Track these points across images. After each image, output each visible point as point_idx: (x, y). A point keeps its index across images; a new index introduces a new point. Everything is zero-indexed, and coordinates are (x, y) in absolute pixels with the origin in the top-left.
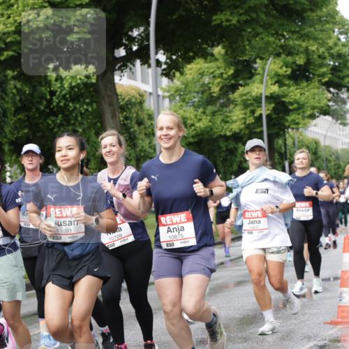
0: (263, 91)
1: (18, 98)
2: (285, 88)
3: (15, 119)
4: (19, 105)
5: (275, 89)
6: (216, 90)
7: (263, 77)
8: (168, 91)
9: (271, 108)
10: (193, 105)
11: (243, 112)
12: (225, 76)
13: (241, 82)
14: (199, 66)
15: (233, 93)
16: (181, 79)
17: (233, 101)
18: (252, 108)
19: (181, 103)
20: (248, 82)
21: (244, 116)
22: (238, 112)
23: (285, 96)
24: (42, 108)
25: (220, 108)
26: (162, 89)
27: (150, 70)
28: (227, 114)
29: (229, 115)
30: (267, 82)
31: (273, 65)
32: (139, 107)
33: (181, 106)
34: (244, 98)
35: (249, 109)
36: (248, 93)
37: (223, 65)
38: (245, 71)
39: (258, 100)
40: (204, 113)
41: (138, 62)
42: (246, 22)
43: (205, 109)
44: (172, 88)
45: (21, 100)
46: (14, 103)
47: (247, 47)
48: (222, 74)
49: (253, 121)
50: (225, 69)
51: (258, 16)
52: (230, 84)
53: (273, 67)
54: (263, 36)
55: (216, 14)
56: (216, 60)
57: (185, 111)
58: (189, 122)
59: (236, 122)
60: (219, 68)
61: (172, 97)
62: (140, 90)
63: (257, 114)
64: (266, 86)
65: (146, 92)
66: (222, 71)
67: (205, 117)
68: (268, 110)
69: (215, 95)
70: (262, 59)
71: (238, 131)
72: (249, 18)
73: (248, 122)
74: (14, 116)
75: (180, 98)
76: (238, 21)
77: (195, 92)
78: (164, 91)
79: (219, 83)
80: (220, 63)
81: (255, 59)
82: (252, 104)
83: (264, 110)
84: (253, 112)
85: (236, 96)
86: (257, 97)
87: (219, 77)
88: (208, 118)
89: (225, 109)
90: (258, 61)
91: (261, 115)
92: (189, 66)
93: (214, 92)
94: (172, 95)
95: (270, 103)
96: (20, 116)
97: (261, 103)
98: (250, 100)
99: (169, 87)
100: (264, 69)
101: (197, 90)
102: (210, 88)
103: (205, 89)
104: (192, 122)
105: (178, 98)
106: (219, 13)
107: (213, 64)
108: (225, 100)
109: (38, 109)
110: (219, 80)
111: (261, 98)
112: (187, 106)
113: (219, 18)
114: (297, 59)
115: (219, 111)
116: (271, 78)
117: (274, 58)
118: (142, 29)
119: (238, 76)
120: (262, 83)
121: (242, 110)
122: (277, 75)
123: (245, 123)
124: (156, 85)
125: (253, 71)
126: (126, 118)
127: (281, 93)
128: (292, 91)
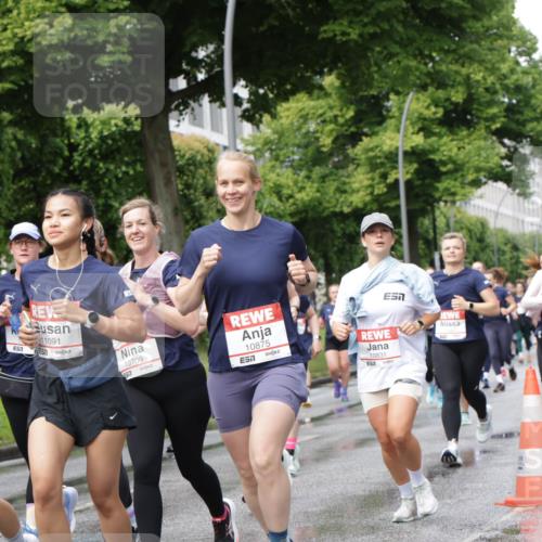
0: (399, 144)
1: (19, 155)
2: (434, 139)
3: (15, 187)
4: (21, 166)
5: (419, 140)
6: (326, 141)
7: (400, 123)
8: (253, 144)
9: (412, 171)
10: (292, 166)
11: (369, 176)
12: (341, 120)
13: (366, 130)
14: (300, 105)
15: (354, 146)
16: (273, 126)
17: (354, 159)
18: (382, 170)
19: (273, 163)
20: (376, 129)
21: (370, 182)
22: (361, 177)
23: (434, 151)
24: (57, 170)
25: (334, 170)
26: (243, 140)
27: (224, 110)
28: (343, 179)
29: (347, 180)
30: (406, 129)
31: (415, 104)
32: (207, 169)
33: (273, 167)
34: (371, 154)
35: (378, 171)
36: (377, 147)
37: (337, 103)
38: (372, 113)
39: (391, 157)
40: (308, 177)
41: (206, 99)
42: (373, 36)
43: (311, 171)
44: (260, 138)
45: (23, 158)
46: (13, 161)
47: (376, 76)
48: (336, 117)
49: (385, 190)
50: (341, 110)
51: (392, 26)
52: (348, 133)
53: (415, 106)
54: (400, 58)
55: (327, 24)
56: (327, 95)
57: (278, 175)
58: (286, 192)
59: (358, 191)
60: (331, 108)
61: (258, 153)
62: (208, 142)
63: (390, 180)
64: (405, 136)
65: (217, 145)
66: (336, 112)
67: (310, 184)
68: (407, 173)
69: (325, 149)
70: (398, 93)
71: (360, 205)
72: (378, 30)
73: (376, 192)
74: (13, 183)
75: (271, 154)
76: (361, 35)
77: (294, 145)
78: (247, 143)
79: (332, 131)
80: (334, 100)
81: (388, 94)
82: (382, 164)
83: (402, 173)
84: (384, 176)
85: (357, 151)
86: (391, 153)
87: (331, 122)
88: (316, 185)
89: (341, 172)
90: (392, 96)
91: (397, 181)
92: (285, 105)
93: (324, 146)
94: (258, 150)
95: (411, 163)
96: (23, 183)
97: (397, 162)
98: (379, 157)
99: (254, 137)
100: (401, 109)
101: (297, 141)
102: (317, 139)
103: (310, 141)
104: (289, 192)
105: (267, 155)
106: (331, 22)
107: (322, 102)
108: (341, 157)
109: (50, 173)
110: (331, 126)
111: (397, 155)
112: (282, 167)
113: (330, 29)
114: (452, 94)
115: (331, 174)
116: (413, 124)
117: (418, 92)
118: (211, 47)
119: (361, 121)
120: (398, 131)
121: (368, 173)
122: (421, 118)
123: (372, 193)
124: (234, 134)
125: (385, 113)
126: (188, 186)
127: (428, 147)
128: (445, 144)
